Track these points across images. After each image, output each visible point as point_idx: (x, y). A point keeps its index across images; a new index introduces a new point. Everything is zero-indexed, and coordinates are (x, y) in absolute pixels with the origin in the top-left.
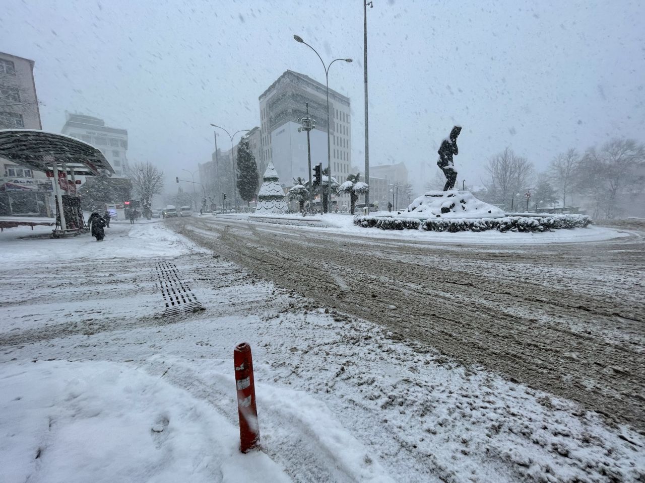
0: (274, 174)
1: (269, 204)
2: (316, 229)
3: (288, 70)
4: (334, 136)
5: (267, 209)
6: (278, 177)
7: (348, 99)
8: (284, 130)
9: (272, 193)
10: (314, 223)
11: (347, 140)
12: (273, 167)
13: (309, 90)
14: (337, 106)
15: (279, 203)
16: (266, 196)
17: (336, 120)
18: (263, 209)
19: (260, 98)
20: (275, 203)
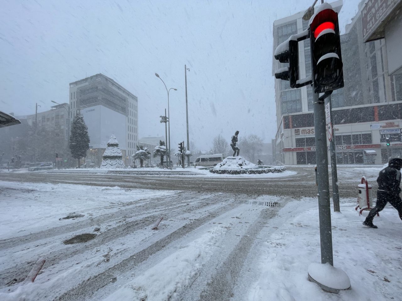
0: (116, 142)
1: (113, 162)
2: (186, 176)
3: (100, 74)
4: (128, 118)
5: (112, 165)
6: (118, 144)
7: (137, 98)
8: (94, 110)
9: (115, 155)
10: (184, 173)
11: (136, 121)
12: (115, 138)
13: (114, 88)
14: (130, 100)
15: (120, 161)
16: (111, 156)
17: (129, 109)
18: (108, 165)
19: (70, 84)
20: (118, 161)
